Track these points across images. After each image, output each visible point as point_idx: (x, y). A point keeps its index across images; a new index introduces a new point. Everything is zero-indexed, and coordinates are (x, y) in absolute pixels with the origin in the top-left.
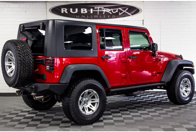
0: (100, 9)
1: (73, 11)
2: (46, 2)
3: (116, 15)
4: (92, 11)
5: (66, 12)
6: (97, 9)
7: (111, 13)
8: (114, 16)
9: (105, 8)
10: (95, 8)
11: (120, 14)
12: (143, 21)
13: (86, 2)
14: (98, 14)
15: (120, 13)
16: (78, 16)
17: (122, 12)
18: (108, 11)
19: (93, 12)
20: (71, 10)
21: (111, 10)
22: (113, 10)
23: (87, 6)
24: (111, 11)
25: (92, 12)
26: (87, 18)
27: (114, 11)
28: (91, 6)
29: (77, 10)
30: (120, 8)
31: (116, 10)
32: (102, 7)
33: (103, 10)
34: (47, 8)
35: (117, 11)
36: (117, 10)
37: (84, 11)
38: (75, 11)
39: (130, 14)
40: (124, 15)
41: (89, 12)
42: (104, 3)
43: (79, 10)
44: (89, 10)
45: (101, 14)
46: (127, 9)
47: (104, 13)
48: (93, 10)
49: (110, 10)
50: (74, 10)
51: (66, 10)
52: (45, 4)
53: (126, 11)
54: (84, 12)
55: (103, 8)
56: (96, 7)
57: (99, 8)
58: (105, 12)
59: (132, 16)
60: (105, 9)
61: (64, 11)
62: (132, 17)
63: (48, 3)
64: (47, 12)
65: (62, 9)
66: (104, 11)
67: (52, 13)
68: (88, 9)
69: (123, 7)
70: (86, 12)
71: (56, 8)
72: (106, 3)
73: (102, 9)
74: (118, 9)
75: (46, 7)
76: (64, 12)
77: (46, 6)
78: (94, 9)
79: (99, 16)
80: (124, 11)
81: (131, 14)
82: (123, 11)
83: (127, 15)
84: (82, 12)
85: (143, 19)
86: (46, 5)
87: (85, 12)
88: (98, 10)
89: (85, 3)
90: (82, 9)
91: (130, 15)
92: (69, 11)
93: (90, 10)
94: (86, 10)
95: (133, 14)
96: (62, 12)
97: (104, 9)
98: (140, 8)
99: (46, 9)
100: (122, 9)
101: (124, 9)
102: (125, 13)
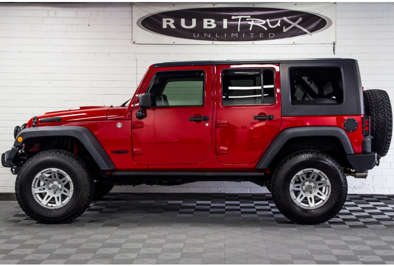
0: (243, 20)
1: (186, 24)
2: (131, 4)
3: (278, 33)
4: (225, 23)
5: (173, 27)
6: (237, 20)
7: (266, 29)
8: (271, 35)
9: (252, 17)
10: (233, 18)
11: (285, 30)
12: (334, 44)
13: (214, 3)
14: (239, 30)
15: (284, 27)
16: (196, 35)
17: (288, 25)
18: (260, 23)
19: (228, 25)
20: (183, 21)
21: (267, 23)
22: (270, 22)
23: (217, 13)
24: (266, 25)
25: (225, 26)
26: (215, 39)
27: (273, 23)
30: (285, 18)
31: (277, 22)
32: (247, 15)
33: (249, 23)
34: (132, 18)
35: (278, 24)
36: (279, 21)
37: (209, 24)
38: (191, 24)
39: (305, 30)
40: (293, 32)
41: (220, 26)
42: (251, 6)
43: (200, 23)
44: (220, 22)
45: (246, 30)
46: (300, 19)
47: (251, 29)
48: (228, 21)
49: (264, 22)
50: (189, 23)
51: (172, 21)
52: (129, 9)
53: (298, 24)
54: (208, 25)
55: (250, 17)
56: (235, 16)
57: (240, 17)
58: (253, 25)
59: (311, 35)
60: (254, 21)
61: (168, 23)
62: (309, 36)
63: (134, 8)
64: (132, 26)
65: (165, 20)
66: (252, 23)
67: (143, 29)
69: (291, 16)
70: (214, 26)
71: (152, 18)
72: (256, 6)
73: (247, 19)
74: (281, 19)
75: (130, 17)
76: (168, 25)
77: (130, 14)
78: (229, 19)
79: (240, 34)
80: (294, 24)
81: (308, 30)
82: (291, 25)
83: (300, 32)
84: (205, 26)
85: (335, 41)
86: (132, 11)
87: (211, 25)
88: (239, 23)
89: (211, 6)
90: (205, 21)
91: (306, 33)
92: (177, 24)
93: (223, 21)
94: (213, 21)
95: (312, 31)
96: (165, 26)
97: (251, 21)
98: (328, 17)
99: (131, 20)
100: (289, 19)
101: (294, 20)
102: (295, 27)
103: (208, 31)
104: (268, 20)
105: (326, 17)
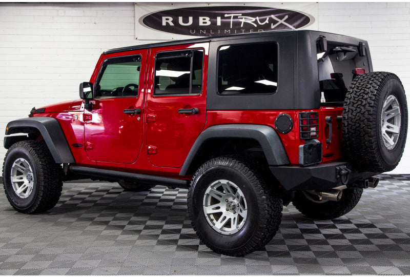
0: (235, 17)
1: (184, 22)
2: (134, 4)
3: (266, 29)
4: (219, 21)
5: (172, 24)
6: (230, 18)
7: (256, 26)
8: (261, 31)
9: (243, 15)
10: (226, 16)
11: (273, 27)
13: (208, 3)
14: (231, 27)
16: (193, 31)
17: (276, 22)
18: (250, 20)
20: (181, 19)
21: (256, 20)
22: (259, 19)
24: (256, 22)
25: (219, 23)
26: (210, 35)
27: (262, 21)
28: (217, 12)
29: (191, 19)
30: (273, 16)
31: (265, 19)
32: (239, 13)
33: (240, 20)
34: (134, 17)
35: (267, 21)
36: (268, 19)
37: (204, 21)
38: (188, 22)
39: (291, 27)
40: (280, 28)
41: (214, 23)
42: (243, 5)
43: (196, 20)
44: (215, 20)
46: (286, 17)
47: (242, 26)
48: (221, 19)
49: (254, 19)
50: (186, 21)
51: (171, 19)
52: (131, 8)
53: (285, 21)
54: (204, 23)
55: (241, 15)
56: (228, 14)
57: (232, 15)
58: (244, 23)
60: (245, 18)
61: (167, 21)
63: (137, 8)
64: (135, 23)
65: (164, 18)
66: (243, 21)
67: (144, 26)
68: (213, 17)
69: (278, 14)
70: (209, 23)
71: (152, 16)
72: (246, 5)
73: (239, 17)
74: (270, 16)
75: (133, 15)
76: (167, 23)
77: (133, 12)
78: (223, 17)
80: (281, 21)
81: (294, 27)
82: (278, 22)
83: (286, 28)
84: (201, 24)
86: (134, 10)
87: (206, 23)
88: (232, 20)
89: (206, 5)
92: (176, 22)
93: (216, 19)
94: (208, 19)
95: (297, 27)
96: (164, 24)
97: (242, 18)
98: (312, 15)
99: (133, 18)
100: (276, 17)
101: (281, 18)
103: (203, 28)
104: (258, 18)
105: (309, 15)
